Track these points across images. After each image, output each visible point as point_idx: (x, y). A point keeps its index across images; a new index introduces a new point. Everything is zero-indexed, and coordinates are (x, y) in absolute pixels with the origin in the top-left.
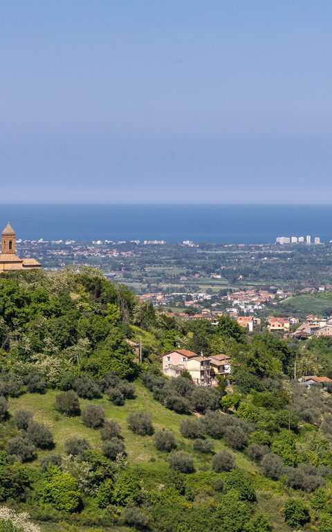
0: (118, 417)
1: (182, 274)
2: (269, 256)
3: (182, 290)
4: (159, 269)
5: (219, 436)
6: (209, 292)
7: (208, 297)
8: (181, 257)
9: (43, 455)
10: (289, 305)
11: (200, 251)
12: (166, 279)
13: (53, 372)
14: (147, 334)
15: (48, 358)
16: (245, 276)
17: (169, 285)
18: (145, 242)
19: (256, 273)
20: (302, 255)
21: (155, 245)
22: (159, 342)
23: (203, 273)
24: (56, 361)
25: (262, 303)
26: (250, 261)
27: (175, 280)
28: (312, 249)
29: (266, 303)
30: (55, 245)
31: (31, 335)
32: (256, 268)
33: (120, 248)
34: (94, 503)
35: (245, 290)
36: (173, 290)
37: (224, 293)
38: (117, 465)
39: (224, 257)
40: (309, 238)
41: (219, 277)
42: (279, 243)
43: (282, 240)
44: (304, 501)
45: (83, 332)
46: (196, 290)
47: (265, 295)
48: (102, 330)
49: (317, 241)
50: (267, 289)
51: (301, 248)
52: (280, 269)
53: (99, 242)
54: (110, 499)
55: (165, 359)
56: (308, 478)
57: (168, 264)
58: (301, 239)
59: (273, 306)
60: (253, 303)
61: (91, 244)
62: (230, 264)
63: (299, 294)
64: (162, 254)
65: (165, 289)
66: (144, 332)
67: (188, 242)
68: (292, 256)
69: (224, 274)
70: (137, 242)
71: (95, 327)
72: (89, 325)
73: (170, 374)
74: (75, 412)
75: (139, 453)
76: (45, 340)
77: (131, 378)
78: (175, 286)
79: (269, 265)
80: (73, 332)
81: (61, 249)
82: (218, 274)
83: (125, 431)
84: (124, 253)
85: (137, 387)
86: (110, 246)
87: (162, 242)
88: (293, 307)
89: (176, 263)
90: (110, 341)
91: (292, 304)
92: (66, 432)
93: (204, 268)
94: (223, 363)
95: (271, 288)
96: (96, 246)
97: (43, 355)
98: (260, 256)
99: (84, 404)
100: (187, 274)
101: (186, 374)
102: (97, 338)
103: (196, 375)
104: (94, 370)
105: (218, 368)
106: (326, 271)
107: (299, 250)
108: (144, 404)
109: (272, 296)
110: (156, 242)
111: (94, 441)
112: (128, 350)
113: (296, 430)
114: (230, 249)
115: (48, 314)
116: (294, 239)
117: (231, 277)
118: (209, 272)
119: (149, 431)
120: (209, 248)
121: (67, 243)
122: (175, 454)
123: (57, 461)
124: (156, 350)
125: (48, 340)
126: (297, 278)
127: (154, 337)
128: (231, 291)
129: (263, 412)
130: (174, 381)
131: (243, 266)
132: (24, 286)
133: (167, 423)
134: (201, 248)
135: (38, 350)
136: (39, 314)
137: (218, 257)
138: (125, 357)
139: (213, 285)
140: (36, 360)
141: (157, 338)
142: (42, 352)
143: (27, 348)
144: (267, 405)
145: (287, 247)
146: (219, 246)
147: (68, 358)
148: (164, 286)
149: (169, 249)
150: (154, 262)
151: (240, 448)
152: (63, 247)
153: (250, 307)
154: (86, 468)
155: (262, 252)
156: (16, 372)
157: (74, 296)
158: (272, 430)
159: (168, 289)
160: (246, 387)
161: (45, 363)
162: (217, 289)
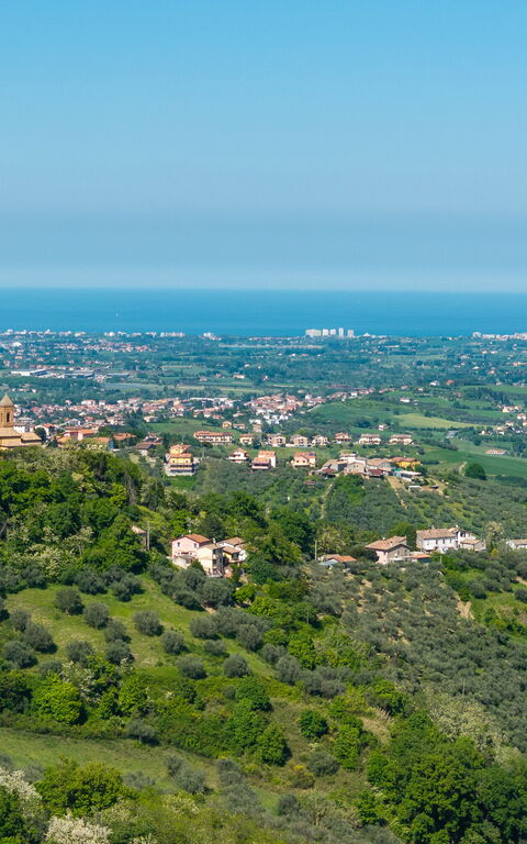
0: (124, 616)
1: (204, 374)
2: (298, 352)
3: (201, 394)
4: (176, 367)
5: (232, 635)
6: (231, 396)
7: (230, 404)
8: (203, 353)
9: (44, 660)
10: (318, 414)
11: (222, 346)
12: (185, 381)
13: (53, 564)
14: (156, 515)
15: (48, 549)
16: (271, 376)
17: (188, 388)
18: (162, 335)
19: (283, 373)
20: (334, 352)
21: (173, 338)
22: (168, 524)
23: (225, 372)
24: (57, 553)
25: (289, 412)
26: (277, 358)
27: (195, 381)
28: (345, 344)
29: (293, 412)
30: (63, 336)
31: (30, 522)
32: (284, 367)
33: (135, 341)
34: (98, 713)
35: (270, 395)
36: (192, 394)
37: (248, 398)
38: (121, 670)
39: (248, 352)
40: (341, 331)
41: (242, 377)
42: (308, 336)
43: (312, 333)
44: (321, 709)
45: (86, 518)
46: (218, 393)
47: (292, 402)
48: (106, 515)
49: (351, 334)
50: (294, 393)
51: (333, 343)
52: (310, 367)
53: (111, 334)
54: (115, 710)
55: (175, 544)
56: (326, 684)
57: (187, 361)
58: (333, 332)
59: (300, 415)
60: (278, 413)
61: (102, 336)
62: (255, 361)
63: (330, 402)
64: (180, 349)
65: (182, 392)
66: (152, 512)
67: (209, 334)
68: (322, 352)
69: (247, 373)
70: (154, 334)
71: (100, 512)
72: (92, 510)
73: (181, 564)
74: (78, 610)
75: (147, 657)
76: (44, 529)
77: (137, 570)
78: (194, 388)
79: (297, 363)
80: (75, 518)
81: (70, 342)
82: (241, 373)
83: (131, 631)
84: (138, 348)
85: (144, 580)
86: (124, 338)
87: (181, 335)
88: (322, 416)
89: (195, 361)
90: (115, 530)
91: (322, 413)
92: (69, 633)
93: (226, 366)
94: (238, 549)
95: (300, 392)
96: (108, 338)
97: (42, 546)
98: (288, 352)
99: (88, 601)
100: (208, 374)
101: (196, 565)
102: (100, 524)
103: (207, 565)
104: (99, 561)
105: (232, 555)
106: (360, 370)
107: (330, 345)
108: (155, 602)
109: (300, 404)
110: (174, 334)
111: (96, 641)
112: (135, 539)
113: (317, 625)
114: (255, 343)
115: (48, 500)
116: (325, 332)
117: (256, 377)
118: (232, 371)
119: (159, 631)
120: (232, 341)
121: (77, 335)
122: (184, 658)
123: (57, 668)
124: (165, 533)
125: (47, 529)
126: (328, 379)
127: (163, 518)
128: (255, 396)
129: (280, 606)
130: (184, 573)
131: (269, 364)
132: (21, 465)
133: (178, 622)
134: (224, 341)
135: (37, 539)
136: (39, 500)
137: (241, 353)
138: (131, 547)
139: (235, 387)
140: (35, 552)
141: (167, 519)
142: (42, 542)
143: (25, 539)
144: (284, 596)
145: (318, 341)
146: (242, 340)
147: (70, 549)
148: (182, 388)
149: (188, 343)
150: (171, 359)
151: (256, 647)
152: (72, 340)
153: (275, 417)
154: (89, 674)
155: (290, 347)
156: (13, 565)
157: (76, 477)
158: (290, 628)
159: (186, 393)
160: (261, 576)
161: (44, 555)
162: (239, 392)
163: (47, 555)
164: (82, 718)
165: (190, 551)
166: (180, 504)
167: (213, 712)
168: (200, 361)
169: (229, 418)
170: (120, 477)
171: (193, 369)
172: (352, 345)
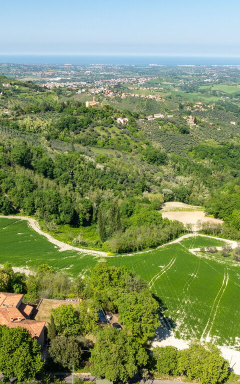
0: (110, 130)
2: (148, 69)
4: (127, 72)
5: (125, 133)
6: (136, 78)
7: (135, 80)
8: (132, 69)
9: (99, 137)
13: (100, 123)
14: (115, 114)
16: (143, 74)
17: (129, 76)
18: (125, 65)
20: (154, 69)
22: (117, 116)
24: (101, 121)
26: (144, 70)
29: (145, 81)
30: (109, 65)
31: (97, 117)
32: (145, 72)
34: (106, 145)
35: (142, 78)
38: (109, 138)
39: (139, 69)
43: (150, 65)
44: (137, 144)
47: (145, 79)
49: (157, 65)
50: (146, 77)
51: (154, 67)
52: (149, 72)
53: (117, 65)
54: (108, 144)
55: (118, 119)
56: (138, 141)
61: (115, 65)
62: (140, 71)
68: (152, 69)
69: (139, 73)
71: (107, 115)
73: (119, 122)
74: (104, 129)
75: (113, 136)
77: (112, 123)
79: (147, 71)
80: (104, 116)
81: (110, 67)
83: (111, 133)
84: (121, 68)
85: (112, 125)
86: (119, 66)
87: (128, 65)
90: (109, 117)
91: (150, 82)
92: (102, 133)
93: (135, 72)
98: (146, 69)
99: (105, 128)
101: (121, 122)
102: (107, 117)
103: (122, 122)
104: (107, 122)
105: (126, 120)
108: (115, 128)
109: (147, 80)
111: (106, 134)
112: (112, 119)
113: (137, 131)
114: (141, 67)
115: (100, 113)
116: (153, 65)
119: (115, 133)
120: (137, 67)
121: (111, 65)
122: (118, 137)
123: (100, 139)
125: (100, 117)
126: (152, 74)
128: (139, 78)
129: (132, 128)
130: (119, 124)
132: (96, 108)
133: (118, 131)
134: (135, 67)
135: (98, 119)
136: (98, 113)
139: (136, 76)
143: (96, 119)
144: (133, 127)
145: (151, 66)
146: (139, 66)
147: (103, 120)
149: (129, 67)
150: (126, 70)
151: (128, 135)
154: (104, 139)
157: (104, 109)
158: (134, 132)
160: (130, 124)
163: (99, 121)
164: (104, 145)
165: (120, 120)
166: (119, 112)
167: (122, 144)
168: (131, 71)
169: (135, 83)
170: (110, 109)
171: (130, 72)
172: (157, 67)
